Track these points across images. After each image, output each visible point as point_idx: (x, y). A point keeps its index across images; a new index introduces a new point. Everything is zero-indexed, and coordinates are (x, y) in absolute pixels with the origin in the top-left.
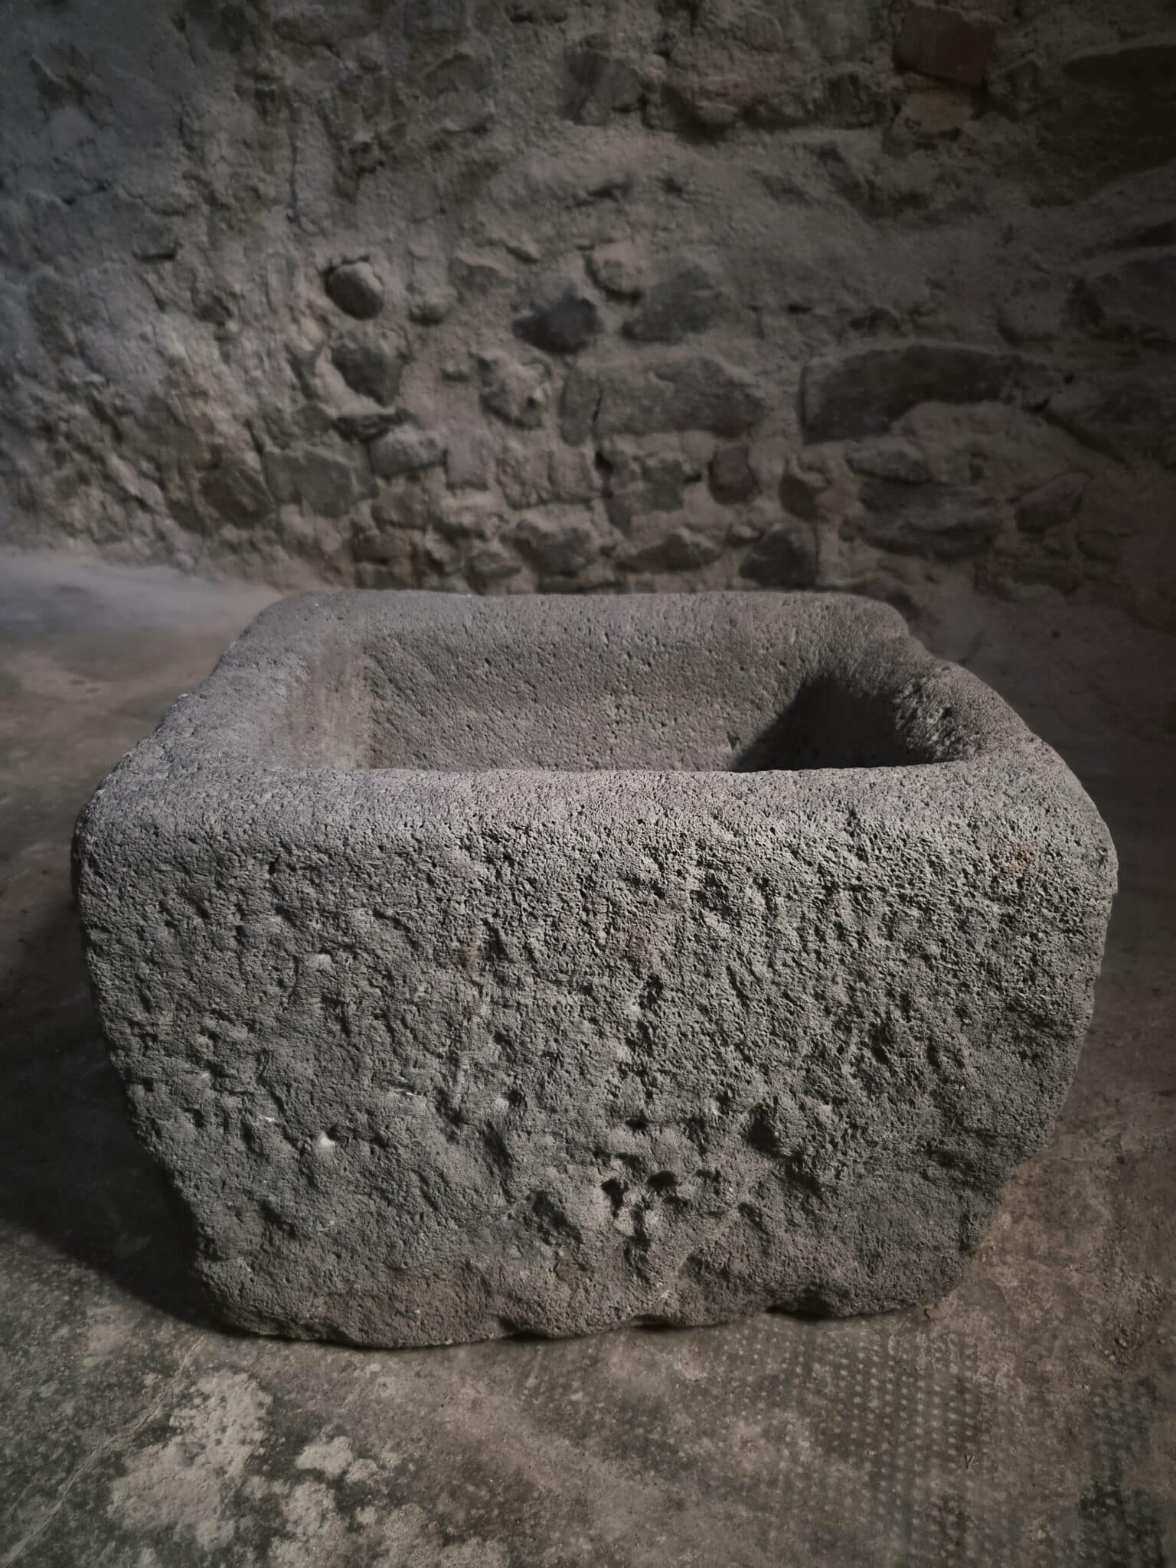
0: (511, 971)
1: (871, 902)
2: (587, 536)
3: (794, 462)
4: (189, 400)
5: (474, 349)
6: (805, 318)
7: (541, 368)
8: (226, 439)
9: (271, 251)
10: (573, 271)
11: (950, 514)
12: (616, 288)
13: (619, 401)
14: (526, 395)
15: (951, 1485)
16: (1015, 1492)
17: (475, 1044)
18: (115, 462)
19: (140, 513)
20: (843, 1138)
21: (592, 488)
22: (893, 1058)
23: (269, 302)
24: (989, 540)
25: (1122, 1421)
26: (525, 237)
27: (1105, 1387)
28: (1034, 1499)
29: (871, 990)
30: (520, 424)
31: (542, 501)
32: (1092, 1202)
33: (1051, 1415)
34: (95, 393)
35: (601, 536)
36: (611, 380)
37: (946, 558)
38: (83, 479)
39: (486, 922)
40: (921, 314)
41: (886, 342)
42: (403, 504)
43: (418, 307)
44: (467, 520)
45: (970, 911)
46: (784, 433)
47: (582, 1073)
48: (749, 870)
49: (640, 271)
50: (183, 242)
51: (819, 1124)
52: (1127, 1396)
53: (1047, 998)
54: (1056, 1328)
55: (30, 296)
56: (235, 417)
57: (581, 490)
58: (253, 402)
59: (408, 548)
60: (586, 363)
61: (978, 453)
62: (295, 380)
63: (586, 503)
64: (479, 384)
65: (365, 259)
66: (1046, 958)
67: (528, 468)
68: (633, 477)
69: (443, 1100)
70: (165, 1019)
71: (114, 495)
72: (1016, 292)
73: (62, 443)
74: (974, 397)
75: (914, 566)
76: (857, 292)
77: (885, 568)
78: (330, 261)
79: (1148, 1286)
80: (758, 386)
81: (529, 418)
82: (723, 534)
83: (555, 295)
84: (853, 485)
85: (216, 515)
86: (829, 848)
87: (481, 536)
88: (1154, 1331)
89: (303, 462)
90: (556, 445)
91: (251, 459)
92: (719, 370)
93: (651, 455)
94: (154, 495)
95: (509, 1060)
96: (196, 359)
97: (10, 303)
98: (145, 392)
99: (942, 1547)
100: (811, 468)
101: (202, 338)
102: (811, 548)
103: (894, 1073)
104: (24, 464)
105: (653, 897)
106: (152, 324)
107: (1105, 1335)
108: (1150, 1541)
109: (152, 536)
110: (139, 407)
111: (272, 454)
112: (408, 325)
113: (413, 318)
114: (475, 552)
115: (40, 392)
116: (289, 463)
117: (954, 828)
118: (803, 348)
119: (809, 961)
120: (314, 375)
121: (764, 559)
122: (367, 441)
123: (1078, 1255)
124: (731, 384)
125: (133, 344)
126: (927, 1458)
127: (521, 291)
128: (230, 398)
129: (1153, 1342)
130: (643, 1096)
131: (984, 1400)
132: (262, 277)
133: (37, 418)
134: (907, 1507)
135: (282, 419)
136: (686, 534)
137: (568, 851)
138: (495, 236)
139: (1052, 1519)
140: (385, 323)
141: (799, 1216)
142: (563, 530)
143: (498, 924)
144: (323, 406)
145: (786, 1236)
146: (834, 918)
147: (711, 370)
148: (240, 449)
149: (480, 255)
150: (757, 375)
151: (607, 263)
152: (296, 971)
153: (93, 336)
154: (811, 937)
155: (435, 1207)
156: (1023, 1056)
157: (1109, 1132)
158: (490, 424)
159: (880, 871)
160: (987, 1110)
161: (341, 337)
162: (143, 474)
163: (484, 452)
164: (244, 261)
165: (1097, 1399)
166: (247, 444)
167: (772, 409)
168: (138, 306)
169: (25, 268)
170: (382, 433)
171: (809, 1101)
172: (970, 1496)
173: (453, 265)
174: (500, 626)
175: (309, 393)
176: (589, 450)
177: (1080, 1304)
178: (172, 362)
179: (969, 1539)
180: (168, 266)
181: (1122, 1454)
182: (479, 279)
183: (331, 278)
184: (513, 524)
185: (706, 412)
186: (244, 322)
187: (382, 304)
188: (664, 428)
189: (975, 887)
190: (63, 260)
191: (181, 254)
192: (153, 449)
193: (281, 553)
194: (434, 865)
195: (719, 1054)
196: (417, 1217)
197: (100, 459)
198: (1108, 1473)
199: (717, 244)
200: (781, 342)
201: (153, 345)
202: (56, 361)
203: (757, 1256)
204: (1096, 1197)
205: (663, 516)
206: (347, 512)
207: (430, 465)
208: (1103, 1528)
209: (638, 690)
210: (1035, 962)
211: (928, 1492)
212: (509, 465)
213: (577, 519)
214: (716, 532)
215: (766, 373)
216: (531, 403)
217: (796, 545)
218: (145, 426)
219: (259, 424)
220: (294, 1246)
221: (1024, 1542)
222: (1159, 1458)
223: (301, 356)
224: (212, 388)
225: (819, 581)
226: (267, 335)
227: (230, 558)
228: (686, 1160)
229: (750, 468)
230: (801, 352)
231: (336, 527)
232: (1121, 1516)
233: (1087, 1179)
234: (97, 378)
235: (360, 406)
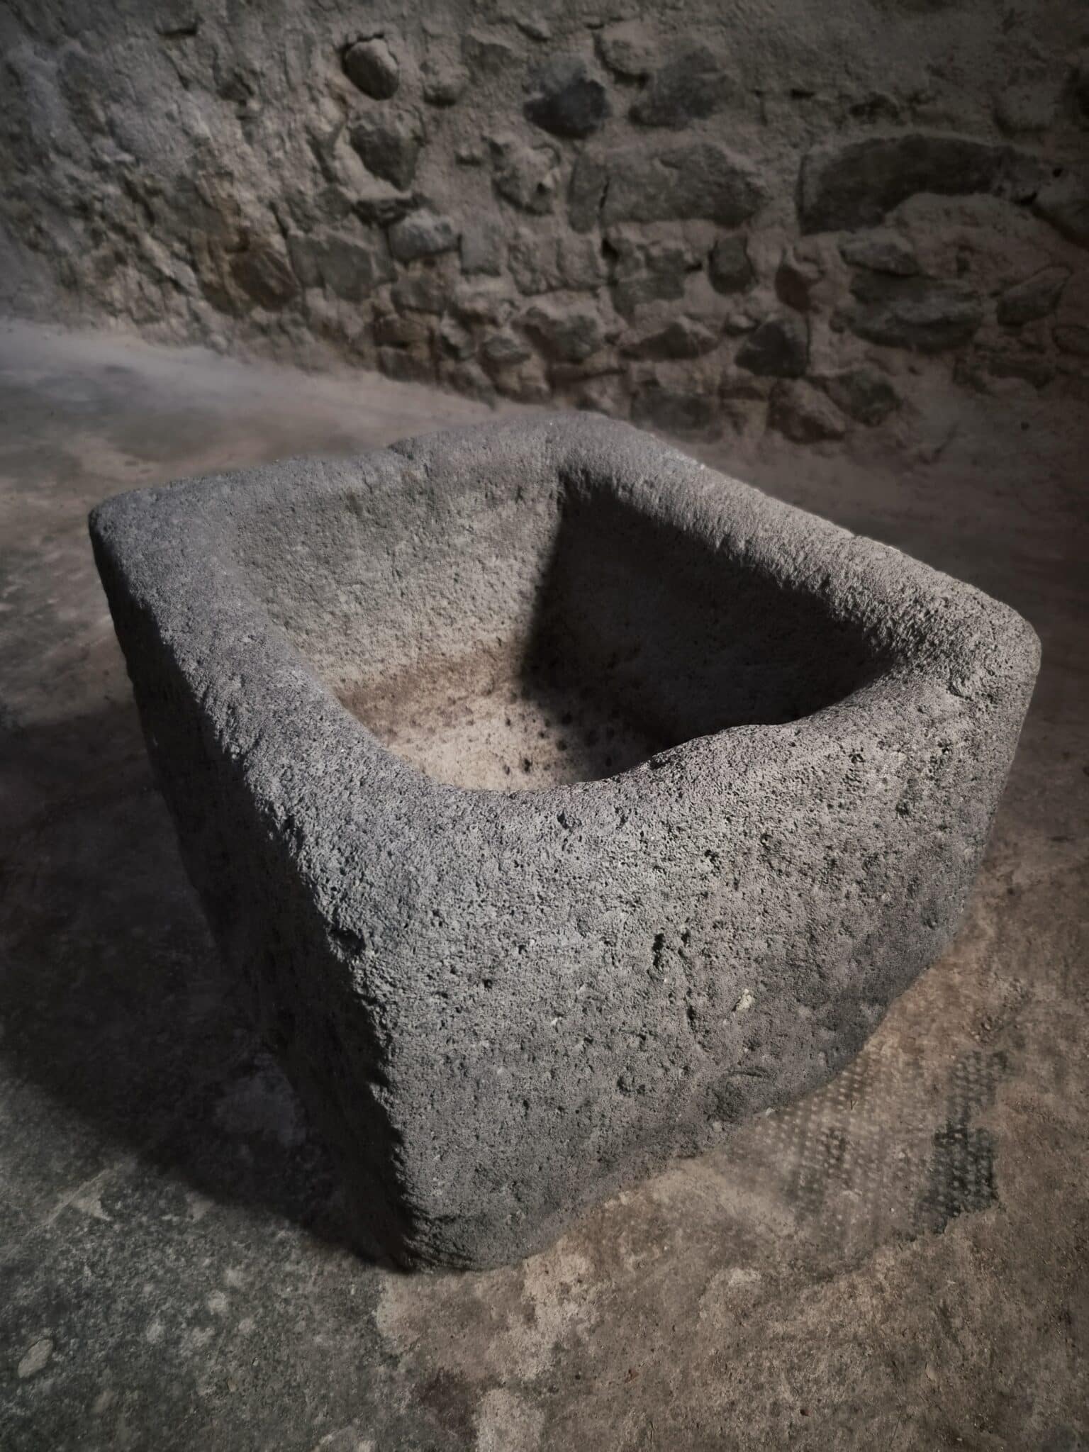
2: (593, 323)
3: (790, 253)
4: (215, 181)
5: (486, 133)
6: (807, 103)
7: (551, 153)
8: (252, 221)
9: (288, 26)
10: (582, 51)
11: (935, 307)
12: (624, 70)
13: (625, 188)
14: (537, 179)
15: (839, 1121)
16: (886, 1127)
18: (148, 241)
19: (175, 294)
21: (598, 276)
23: (288, 81)
24: (970, 333)
25: (976, 1081)
26: (536, 14)
27: (967, 1058)
28: (899, 1132)
30: (530, 211)
31: (551, 288)
32: (981, 923)
33: (922, 1075)
34: (126, 172)
35: (606, 323)
36: (618, 166)
37: (928, 351)
38: (120, 259)
40: (919, 102)
41: (885, 131)
42: (420, 289)
43: (432, 87)
44: (481, 306)
46: (782, 224)
49: (648, 53)
50: (202, 15)
52: (983, 1064)
54: (936, 1015)
55: (59, 72)
56: (260, 199)
57: (589, 279)
58: (277, 184)
59: (426, 333)
60: (594, 148)
61: (965, 246)
62: (316, 163)
63: (593, 290)
64: (490, 167)
65: (380, 36)
67: (538, 254)
68: (637, 265)
71: (151, 276)
72: (1013, 81)
73: (99, 223)
74: (966, 189)
75: (898, 358)
76: (858, 78)
77: (872, 360)
78: (346, 37)
79: (1015, 987)
80: (759, 175)
81: (539, 205)
82: (720, 324)
83: (565, 76)
84: (845, 277)
85: (246, 297)
87: (494, 322)
88: (1014, 1019)
89: (326, 246)
90: (564, 232)
91: (277, 241)
92: (723, 157)
93: (654, 243)
94: (188, 276)
96: (221, 140)
97: (40, 79)
98: (174, 173)
99: (826, 1161)
100: (806, 259)
101: (225, 117)
102: (804, 339)
104: (64, 243)
106: (176, 102)
107: (974, 1021)
108: (984, 1163)
109: (187, 317)
110: (168, 187)
111: (296, 237)
112: (422, 106)
113: (428, 100)
114: (488, 338)
115: (74, 171)
116: (313, 247)
118: (804, 134)
120: (334, 157)
121: (759, 349)
122: (386, 226)
123: (961, 962)
124: (733, 172)
125: (161, 124)
126: (822, 1102)
127: (532, 71)
128: (254, 179)
129: (1011, 1027)
131: (871, 1063)
132: (280, 53)
133: (74, 197)
134: (803, 1134)
135: (304, 201)
136: (686, 323)
138: (506, 13)
139: (912, 1146)
140: (400, 104)
142: (571, 318)
144: (343, 189)
147: (714, 156)
148: (265, 232)
149: (492, 33)
150: (758, 163)
151: (615, 43)
153: (122, 116)
157: (1003, 870)
158: (502, 209)
161: (358, 118)
162: (175, 255)
163: (497, 238)
164: (262, 37)
165: (959, 1066)
166: (272, 226)
167: (772, 198)
168: (164, 84)
169: (53, 43)
170: (400, 217)
172: (851, 1128)
173: (466, 43)
175: (329, 176)
176: (595, 238)
177: (957, 998)
178: (198, 142)
179: (847, 1157)
180: (190, 41)
181: (972, 1104)
182: (491, 58)
183: (347, 56)
184: (524, 311)
185: (709, 200)
186: (266, 101)
187: (398, 84)
188: (667, 217)
190: (88, 34)
191: (202, 30)
192: (184, 230)
193: (308, 336)
197: (134, 239)
198: (959, 1116)
199: (724, 24)
200: (783, 129)
201: (179, 124)
202: (89, 140)
204: (984, 919)
205: (664, 304)
206: (368, 296)
207: (445, 250)
208: (950, 1153)
211: (820, 1125)
212: (519, 250)
213: (584, 307)
214: (714, 322)
215: (767, 161)
216: (541, 189)
217: (789, 335)
218: (175, 206)
219: (283, 206)
221: (888, 1160)
222: (1001, 1107)
223: (321, 138)
224: (237, 169)
225: (809, 371)
226: (287, 115)
227: (261, 340)
229: (749, 260)
230: (802, 138)
231: (356, 309)
232: (965, 1146)
233: (980, 905)
234: (127, 157)
235: (377, 190)
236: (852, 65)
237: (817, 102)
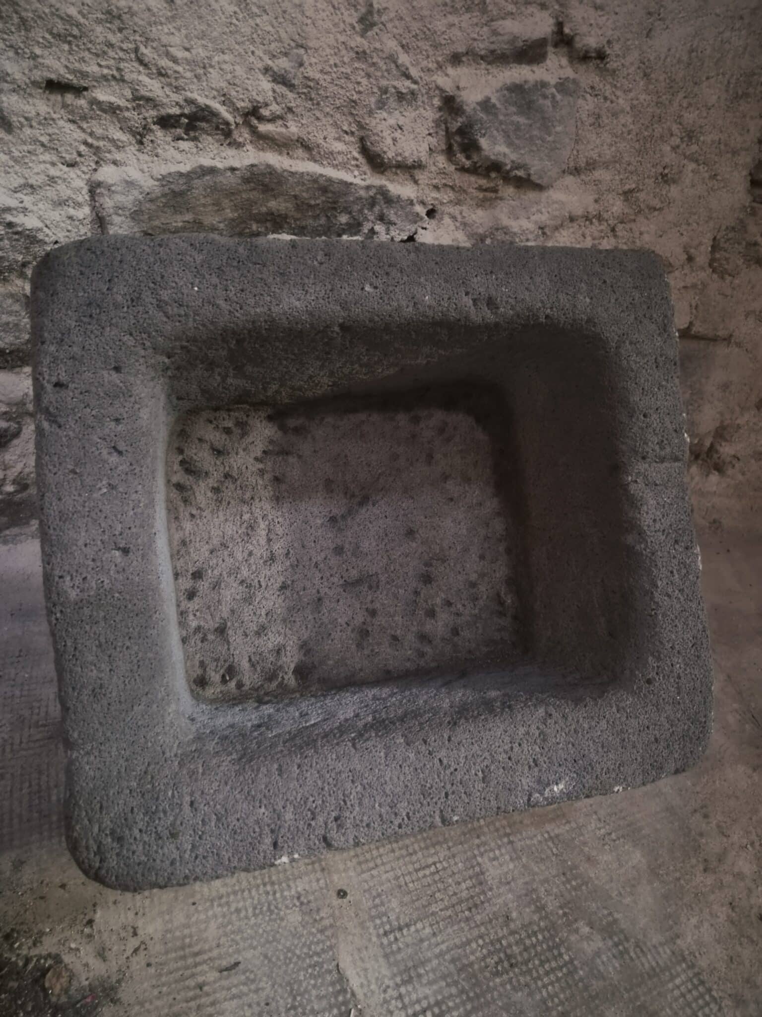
236: (147, 52)
237: (94, 102)
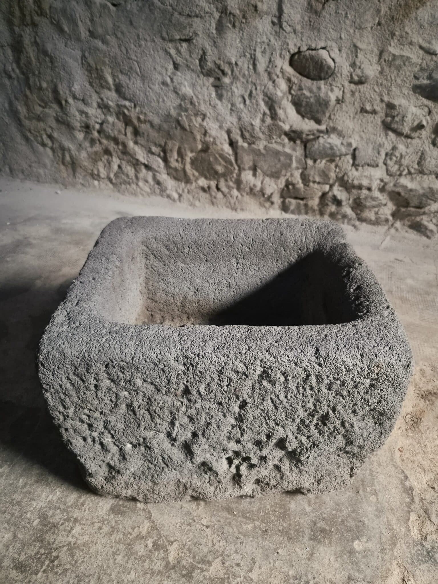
0: (193, 398)
1: (323, 379)
17: (180, 418)
20: (310, 447)
22: (329, 425)
29: (322, 405)
39: (184, 384)
45: (359, 382)
47: (218, 427)
48: (279, 369)
51: (302, 443)
53: (385, 408)
66: (386, 396)
69: (169, 435)
70: (71, 411)
86: (308, 362)
95: (192, 423)
103: (329, 429)
105: (244, 377)
117: (354, 356)
119: (300, 397)
130: (240, 434)
137: (213, 363)
141: (294, 468)
143: (188, 384)
145: (289, 474)
146: (309, 384)
152: (116, 397)
154: (301, 389)
155: (168, 466)
156: (376, 423)
159: (327, 370)
160: (362, 440)
171: (298, 436)
174: (193, 234)
189: (361, 375)
194: (165, 366)
195: (267, 423)
196: (161, 468)
203: (279, 479)
209: (245, 257)
210: (382, 398)
220: (119, 476)
228: (255, 453)
